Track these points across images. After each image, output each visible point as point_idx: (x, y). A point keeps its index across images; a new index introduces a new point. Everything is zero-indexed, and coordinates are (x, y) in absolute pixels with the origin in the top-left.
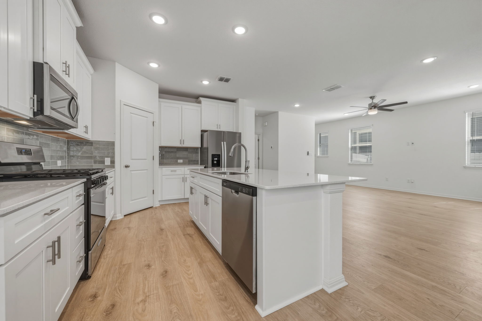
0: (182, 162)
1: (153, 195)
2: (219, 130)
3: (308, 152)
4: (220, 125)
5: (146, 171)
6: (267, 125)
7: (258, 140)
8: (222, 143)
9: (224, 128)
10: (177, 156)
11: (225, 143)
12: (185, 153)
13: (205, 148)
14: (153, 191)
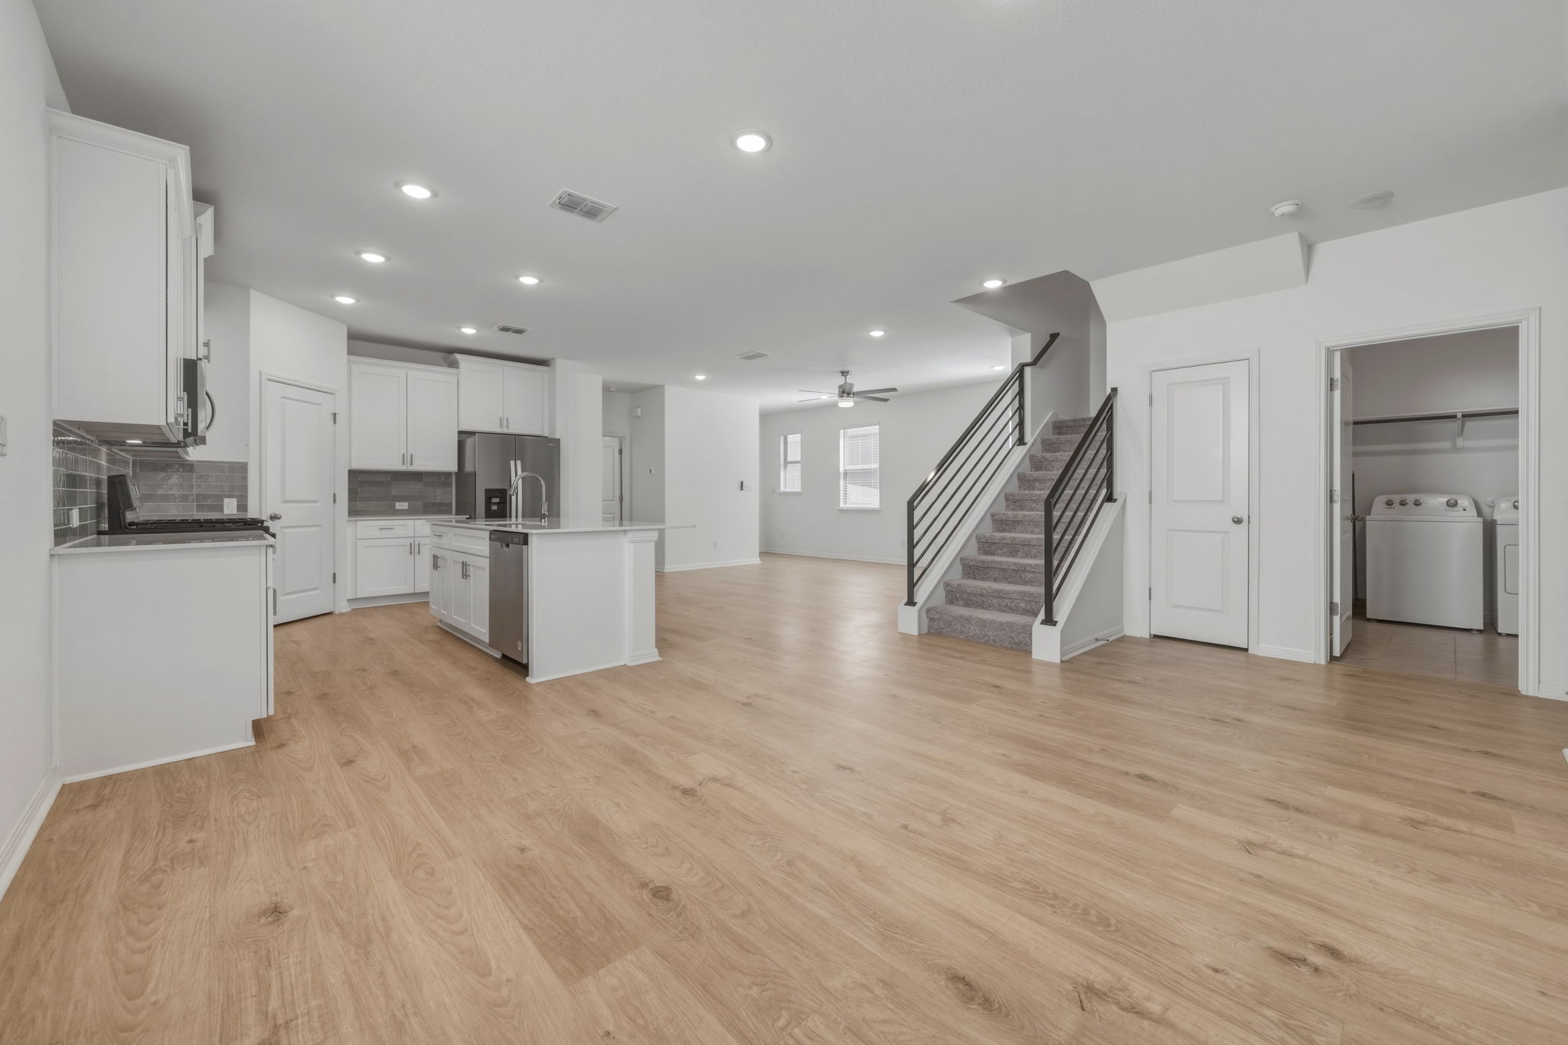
0: (406, 508)
1: (334, 586)
2: (505, 431)
3: (742, 482)
4: (507, 420)
5: (317, 529)
6: (639, 414)
7: (621, 452)
8: (512, 463)
9: (518, 426)
10: (394, 492)
11: (519, 463)
12: (415, 487)
13: (469, 474)
14: (334, 575)
